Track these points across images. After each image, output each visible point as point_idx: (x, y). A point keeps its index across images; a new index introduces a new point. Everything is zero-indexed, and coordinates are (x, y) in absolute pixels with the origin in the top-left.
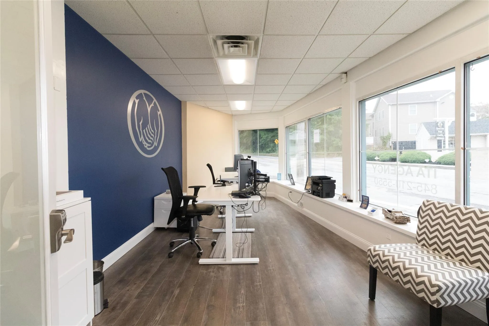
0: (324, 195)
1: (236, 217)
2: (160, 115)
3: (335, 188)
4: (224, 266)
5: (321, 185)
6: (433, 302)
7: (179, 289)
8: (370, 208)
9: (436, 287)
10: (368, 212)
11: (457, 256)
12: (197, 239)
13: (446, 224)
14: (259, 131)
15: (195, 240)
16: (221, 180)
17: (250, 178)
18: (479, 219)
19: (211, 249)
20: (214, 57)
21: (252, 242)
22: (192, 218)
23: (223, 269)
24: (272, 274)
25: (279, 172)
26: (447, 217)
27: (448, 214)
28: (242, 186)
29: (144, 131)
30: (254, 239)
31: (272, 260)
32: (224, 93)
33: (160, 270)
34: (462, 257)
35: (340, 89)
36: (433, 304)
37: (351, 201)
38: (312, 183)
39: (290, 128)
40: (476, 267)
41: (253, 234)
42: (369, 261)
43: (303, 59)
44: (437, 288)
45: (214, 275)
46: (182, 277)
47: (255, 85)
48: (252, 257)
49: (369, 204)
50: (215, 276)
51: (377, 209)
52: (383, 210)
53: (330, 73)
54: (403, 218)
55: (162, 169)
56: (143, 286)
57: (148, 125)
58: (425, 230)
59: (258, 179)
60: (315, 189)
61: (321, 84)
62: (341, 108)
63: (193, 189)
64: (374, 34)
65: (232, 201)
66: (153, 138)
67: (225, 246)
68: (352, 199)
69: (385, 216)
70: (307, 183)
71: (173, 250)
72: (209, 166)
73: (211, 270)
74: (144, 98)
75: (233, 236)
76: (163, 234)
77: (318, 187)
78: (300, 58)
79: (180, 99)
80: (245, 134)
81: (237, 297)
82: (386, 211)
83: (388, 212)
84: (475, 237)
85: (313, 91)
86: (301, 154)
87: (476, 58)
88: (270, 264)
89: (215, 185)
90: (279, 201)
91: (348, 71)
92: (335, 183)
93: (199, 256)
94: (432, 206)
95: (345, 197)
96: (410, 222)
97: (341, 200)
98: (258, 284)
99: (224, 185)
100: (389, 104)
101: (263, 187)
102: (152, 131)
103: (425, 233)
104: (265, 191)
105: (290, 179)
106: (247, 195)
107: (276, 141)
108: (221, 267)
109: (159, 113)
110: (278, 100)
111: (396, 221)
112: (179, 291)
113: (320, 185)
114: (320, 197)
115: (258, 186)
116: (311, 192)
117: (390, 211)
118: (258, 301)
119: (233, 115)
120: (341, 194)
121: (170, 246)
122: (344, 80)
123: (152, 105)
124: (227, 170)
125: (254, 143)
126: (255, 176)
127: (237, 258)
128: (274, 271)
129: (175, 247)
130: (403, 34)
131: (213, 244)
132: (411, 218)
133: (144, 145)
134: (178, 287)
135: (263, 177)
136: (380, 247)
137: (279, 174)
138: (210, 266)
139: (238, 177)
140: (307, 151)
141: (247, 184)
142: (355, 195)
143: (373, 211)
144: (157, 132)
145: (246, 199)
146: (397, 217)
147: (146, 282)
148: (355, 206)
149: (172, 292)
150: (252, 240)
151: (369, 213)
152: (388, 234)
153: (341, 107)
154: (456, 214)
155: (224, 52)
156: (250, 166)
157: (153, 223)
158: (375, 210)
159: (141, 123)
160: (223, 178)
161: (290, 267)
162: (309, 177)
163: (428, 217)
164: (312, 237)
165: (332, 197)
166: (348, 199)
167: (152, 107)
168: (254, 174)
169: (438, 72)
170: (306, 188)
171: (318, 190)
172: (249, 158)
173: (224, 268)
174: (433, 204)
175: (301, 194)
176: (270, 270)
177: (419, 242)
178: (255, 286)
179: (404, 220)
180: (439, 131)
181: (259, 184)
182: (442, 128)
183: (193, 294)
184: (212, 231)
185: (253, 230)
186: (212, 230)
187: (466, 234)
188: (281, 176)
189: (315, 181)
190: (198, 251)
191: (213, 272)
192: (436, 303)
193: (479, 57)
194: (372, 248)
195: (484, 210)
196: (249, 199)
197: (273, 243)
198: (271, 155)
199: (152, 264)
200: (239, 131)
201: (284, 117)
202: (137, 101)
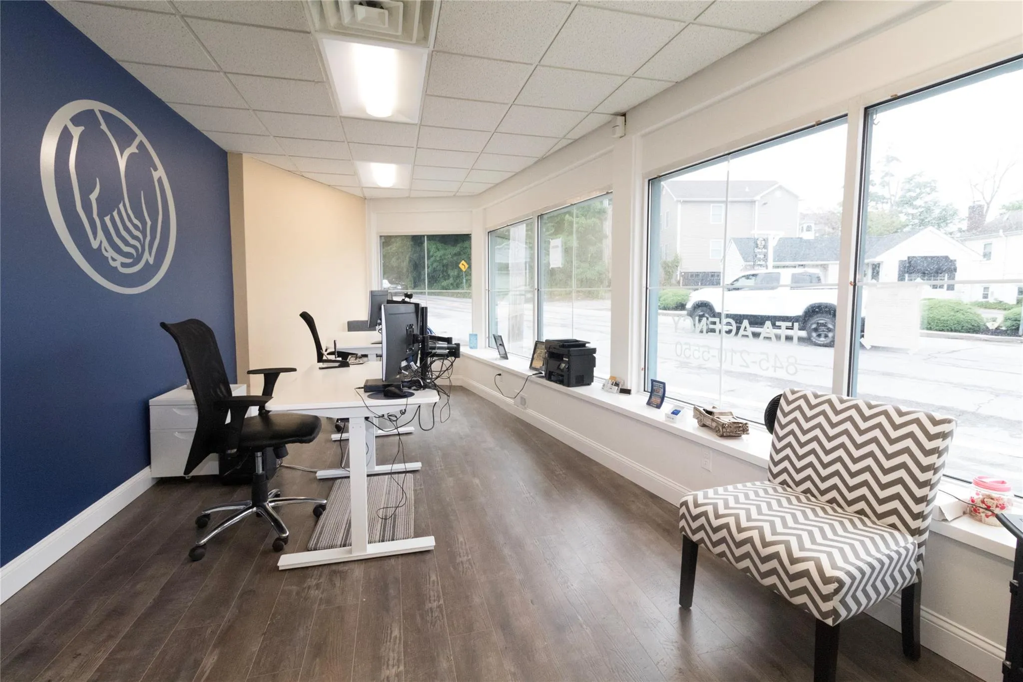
0: (573, 380)
1: (376, 437)
2: (160, 180)
3: (594, 365)
4: (346, 568)
5: (567, 360)
6: (826, 615)
7: (217, 651)
8: (667, 406)
9: (834, 583)
10: (666, 414)
11: (850, 503)
12: (273, 504)
13: (830, 439)
14: (427, 238)
15: (267, 506)
16: (338, 352)
17: (411, 346)
18: (896, 427)
19: (313, 524)
20: (313, 31)
21: (416, 495)
22: (259, 452)
23: (343, 575)
24: (466, 574)
25: (473, 331)
26: (833, 425)
27: (835, 419)
28: (392, 368)
29: (107, 219)
30: (419, 487)
31: (463, 538)
32: (342, 140)
33: (160, 603)
34: (862, 505)
35: (611, 151)
36: (823, 619)
37: (627, 392)
38: (546, 354)
39: (497, 235)
40: (888, 525)
41: (418, 476)
42: (683, 527)
43: (537, 66)
44: (836, 585)
45: (320, 597)
46: (229, 614)
47: (421, 125)
48: (417, 535)
49: (665, 398)
50: (321, 599)
51: (683, 408)
52: (696, 409)
53: (590, 113)
54: (735, 425)
55: (163, 325)
56: (101, 659)
57: (122, 203)
58: (788, 451)
59: (434, 351)
60: (553, 367)
61: (568, 136)
62: (612, 192)
63: (261, 378)
64: (695, 24)
65: (367, 407)
66: (140, 244)
67: (348, 511)
68: (629, 388)
69: (698, 422)
70: (535, 355)
71: (204, 539)
72: (306, 317)
73: (312, 582)
74: (104, 127)
75: (369, 484)
76: (177, 494)
77: (560, 364)
78: (531, 64)
79: (225, 147)
80: (394, 248)
81: (382, 650)
82: (700, 412)
83: (706, 414)
84: (887, 464)
85: (552, 151)
86: (518, 293)
87: (889, 98)
88: (462, 549)
89: (321, 365)
90: (474, 394)
91: (628, 111)
92: (594, 355)
93: (279, 547)
94: (802, 402)
95: (616, 383)
96: (748, 434)
97: (607, 391)
98: (435, 604)
99: (344, 364)
100: (679, 199)
101: (444, 368)
102: (136, 222)
103: (787, 457)
104: (449, 378)
105: (497, 347)
106: (406, 390)
107: (463, 264)
108: (338, 572)
109: (156, 175)
110: (472, 169)
111: (723, 433)
112: (216, 658)
113: (564, 359)
114: (564, 385)
115: (430, 366)
116: (544, 375)
117: (710, 413)
118: (436, 654)
119: (365, 199)
120: (607, 376)
121: (196, 526)
122: (619, 131)
123: (133, 149)
124: (353, 326)
125: (417, 266)
126: (423, 342)
127: (379, 542)
128: (472, 566)
129: (213, 528)
130: (751, 33)
131: (319, 511)
132: (750, 425)
133: (107, 258)
134: (215, 646)
135: (445, 345)
136: (706, 497)
137: (473, 336)
138: (309, 572)
139: (381, 343)
140: (533, 286)
141: (404, 364)
142: (633, 381)
143: (676, 413)
144: (151, 225)
145: (403, 401)
146: (726, 424)
147: (112, 645)
148: (637, 403)
149: (197, 663)
150: (415, 491)
151: (668, 417)
152: (706, 460)
153: (610, 191)
154: (850, 419)
155: (340, 18)
156: (412, 319)
157: (148, 467)
158: (680, 411)
159: (93, 197)
160: (341, 347)
161: (507, 551)
162: (538, 341)
163: (794, 426)
164: (549, 473)
165: (589, 384)
166: (620, 387)
167: (132, 155)
168: (424, 337)
169: (814, 123)
170: (533, 366)
171: (560, 369)
172: (407, 299)
173: (346, 572)
174: (805, 397)
175: (524, 378)
176: (462, 562)
177: (775, 476)
178: (425, 611)
179: (737, 430)
180: (758, 256)
181: (434, 361)
182: (764, 250)
183: (257, 663)
184: (316, 477)
185: (417, 465)
186: (316, 472)
187: (871, 458)
188: (477, 339)
189: (555, 351)
190: (275, 535)
191: (318, 586)
192: (831, 616)
193: (896, 95)
194: (690, 499)
195: (904, 409)
196: (411, 400)
197: (466, 495)
198: (452, 295)
199: (139, 587)
200: (381, 236)
201: (485, 209)
202: (76, 132)
